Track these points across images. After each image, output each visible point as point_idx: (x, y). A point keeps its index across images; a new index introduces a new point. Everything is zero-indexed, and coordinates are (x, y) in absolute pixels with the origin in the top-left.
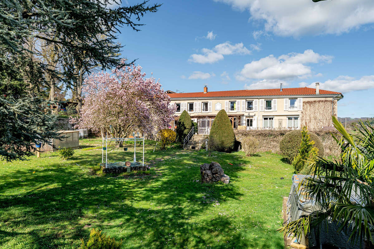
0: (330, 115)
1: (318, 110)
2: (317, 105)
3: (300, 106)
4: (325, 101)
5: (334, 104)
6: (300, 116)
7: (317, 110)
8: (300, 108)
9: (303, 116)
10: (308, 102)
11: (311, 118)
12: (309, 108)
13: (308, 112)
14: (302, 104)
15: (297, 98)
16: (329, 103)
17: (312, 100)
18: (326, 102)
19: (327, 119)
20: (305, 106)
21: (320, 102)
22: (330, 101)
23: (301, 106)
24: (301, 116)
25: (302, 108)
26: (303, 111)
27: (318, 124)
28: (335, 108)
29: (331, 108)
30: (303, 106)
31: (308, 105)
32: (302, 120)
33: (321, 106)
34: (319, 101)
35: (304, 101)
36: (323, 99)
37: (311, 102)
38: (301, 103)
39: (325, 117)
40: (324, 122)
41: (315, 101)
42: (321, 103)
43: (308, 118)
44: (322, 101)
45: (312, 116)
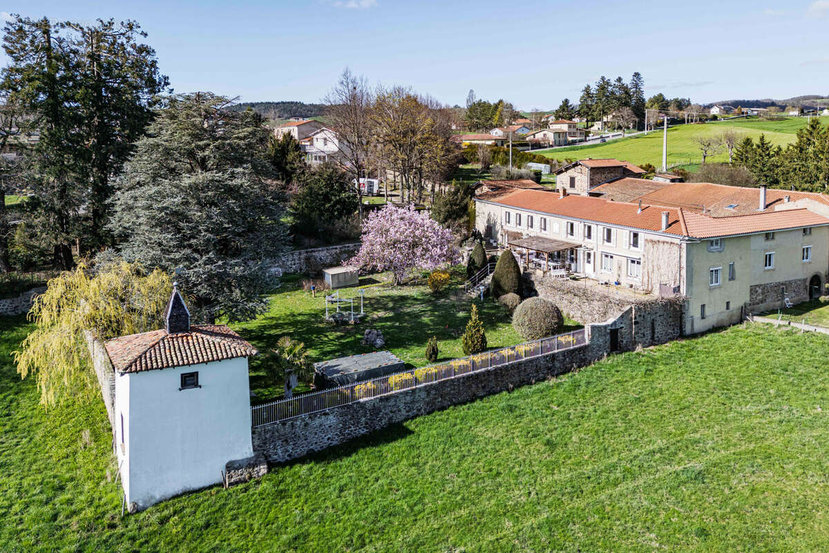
0: (676, 266)
1: (662, 255)
2: (661, 247)
3: (641, 244)
4: (671, 243)
5: (682, 251)
9: (645, 262)
10: (651, 241)
12: (651, 251)
13: (650, 256)
15: (640, 233)
16: (676, 248)
17: (656, 238)
18: (672, 246)
19: (672, 272)
20: (647, 246)
21: (665, 244)
22: (677, 244)
23: (642, 246)
24: (643, 261)
25: (644, 249)
26: (645, 253)
28: (683, 257)
29: (679, 256)
30: (645, 245)
31: (651, 245)
32: (644, 268)
33: (666, 251)
34: (664, 242)
35: (647, 238)
37: (655, 241)
38: (644, 241)
39: (670, 269)
41: (659, 241)
42: (666, 246)
43: (650, 266)
44: (667, 243)
45: (655, 264)
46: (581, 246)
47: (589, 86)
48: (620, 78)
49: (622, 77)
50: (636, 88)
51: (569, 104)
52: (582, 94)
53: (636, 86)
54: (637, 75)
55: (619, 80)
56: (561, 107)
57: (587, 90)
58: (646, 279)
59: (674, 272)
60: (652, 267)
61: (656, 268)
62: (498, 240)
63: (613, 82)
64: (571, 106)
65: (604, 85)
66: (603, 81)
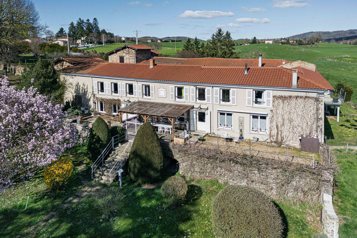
0: (312, 117)
1: (295, 109)
2: (293, 102)
3: (268, 101)
4: (306, 97)
5: (319, 103)
6: (269, 116)
7: (293, 110)
8: (268, 105)
9: (273, 116)
10: (281, 97)
11: (284, 120)
12: (281, 106)
13: (280, 111)
14: (271, 99)
15: (265, 90)
16: (312, 101)
17: (287, 94)
18: (306, 100)
19: (307, 124)
20: (276, 102)
21: (298, 99)
22: (314, 98)
23: (270, 102)
24: (271, 116)
25: (271, 105)
26: (272, 109)
27: (295, 129)
28: (320, 109)
29: (315, 108)
30: (274, 101)
31: (281, 101)
32: (271, 122)
33: (299, 105)
34: (297, 97)
35: (275, 94)
36: (303, 94)
37: (285, 97)
38: (270, 97)
39: (305, 121)
40: (304, 128)
41: (290, 97)
42: (300, 100)
43: (280, 119)
44: (301, 97)
45: (286, 117)
46: (193, 107)
47: (73, 23)
48: (88, 19)
49: (89, 19)
50: (96, 25)
51: (64, 30)
52: (70, 26)
53: (95, 24)
54: (95, 19)
55: (88, 20)
56: (59, 32)
57: (72, 24)
58: (274, 132)
59: (309, 123)
60: (282, 121)
61: (287, 122)
62: (90, 107)
63: (85, 21)
64: (64, 31)
65: (81, 23)
66: (80, 20)
